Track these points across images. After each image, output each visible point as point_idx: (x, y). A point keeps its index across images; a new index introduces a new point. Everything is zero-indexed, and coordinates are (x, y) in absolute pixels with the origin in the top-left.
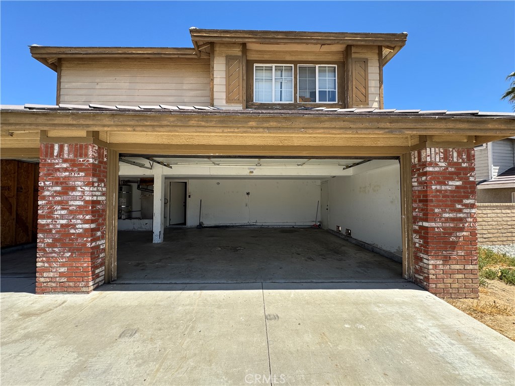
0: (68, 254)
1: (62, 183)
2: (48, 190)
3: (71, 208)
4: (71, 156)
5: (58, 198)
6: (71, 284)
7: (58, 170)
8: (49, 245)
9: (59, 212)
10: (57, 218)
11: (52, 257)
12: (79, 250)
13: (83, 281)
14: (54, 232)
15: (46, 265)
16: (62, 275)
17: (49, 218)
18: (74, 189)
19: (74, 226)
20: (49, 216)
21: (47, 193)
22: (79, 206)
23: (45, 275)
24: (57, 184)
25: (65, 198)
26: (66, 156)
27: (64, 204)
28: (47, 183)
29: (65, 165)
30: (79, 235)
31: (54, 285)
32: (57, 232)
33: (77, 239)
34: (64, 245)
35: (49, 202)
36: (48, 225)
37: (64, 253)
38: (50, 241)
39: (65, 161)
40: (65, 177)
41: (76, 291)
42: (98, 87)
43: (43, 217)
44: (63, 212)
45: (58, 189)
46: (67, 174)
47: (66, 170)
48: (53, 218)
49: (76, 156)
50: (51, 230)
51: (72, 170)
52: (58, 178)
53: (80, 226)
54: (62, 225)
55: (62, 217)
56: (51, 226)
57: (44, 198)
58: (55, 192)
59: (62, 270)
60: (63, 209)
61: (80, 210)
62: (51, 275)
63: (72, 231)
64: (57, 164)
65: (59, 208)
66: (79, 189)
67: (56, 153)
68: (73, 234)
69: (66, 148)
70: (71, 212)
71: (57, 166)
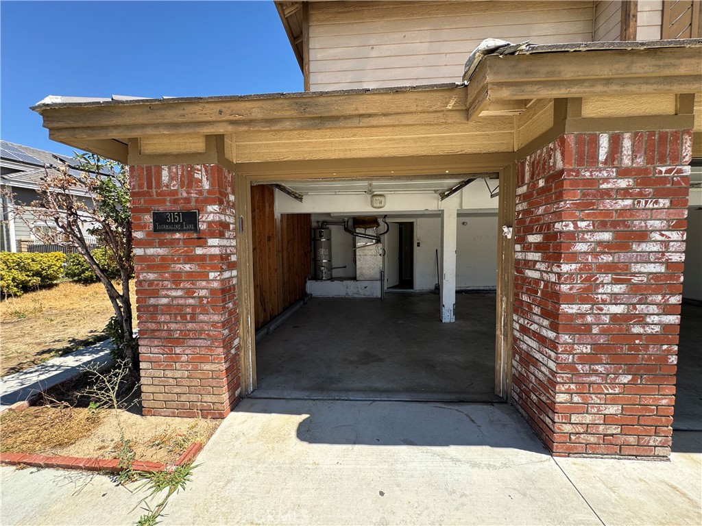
0: (626, 379)
1: (615, 224)
2: (584, 241)
3: (635, 280)
4: (640, 161)
5: (607, 258)
6: (632, 439)
7: (607, 194)
8: (584, 359)
9: (608, 289)
10: (604, 302)
11: (590, 384)
12: (649, 369)
13: (657, 434)
14: (595, 330)
15: (576, 399)
16: (608, 420)
17: (584, 301)
18: (643, 236)
19: (641, 319)
20: (586, 296)
21: (580, 247)
22: (656, 276)
23: (574, 418)
24: (603, 226)
25: (623, 257)
26: (627, 162)
27: (619, 272)
28: (582, 225)
29: (623, 183)
30: (653, 338)
31: (592, 439)
32: (603, 332)
33: (646, 347)
34: (616, 359)
35: (586, 267)
36: (583, 315)
37: (617, 375)
38: (587, 349)
39: (623, 173)
40: (623, 211)
41: (642, 452)
42: (374, 53)
43: (571, 299)
44: (617, 289)
45: (606, 236)
46: (628, 202)
47: (625, 193)
48: (594, 303)
49: (650, 160)
50: (588, 327)
51: (641, 195)
52: (608, 213)
53: (656, 319)
54: (614, 317)
55: (615, 299)
56: (589, 319)
57: (573, 258)
58: (599, 243)
59: (612, 410)
60: (616, 282)
61: (657, 283)
62: (588, 419)
63: (637, 330)
64: (606, 180)
65: (608, 278)
66: (657, 236)
67: (602, 156)
68: (639, 335)
69: (627, 144)
70: (635, 289)
71: (604, 186)
